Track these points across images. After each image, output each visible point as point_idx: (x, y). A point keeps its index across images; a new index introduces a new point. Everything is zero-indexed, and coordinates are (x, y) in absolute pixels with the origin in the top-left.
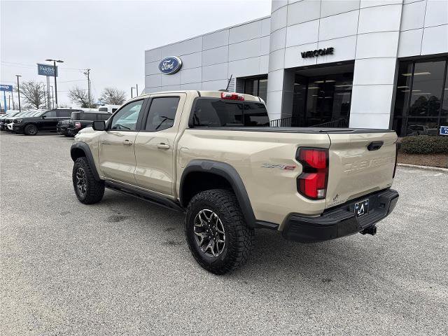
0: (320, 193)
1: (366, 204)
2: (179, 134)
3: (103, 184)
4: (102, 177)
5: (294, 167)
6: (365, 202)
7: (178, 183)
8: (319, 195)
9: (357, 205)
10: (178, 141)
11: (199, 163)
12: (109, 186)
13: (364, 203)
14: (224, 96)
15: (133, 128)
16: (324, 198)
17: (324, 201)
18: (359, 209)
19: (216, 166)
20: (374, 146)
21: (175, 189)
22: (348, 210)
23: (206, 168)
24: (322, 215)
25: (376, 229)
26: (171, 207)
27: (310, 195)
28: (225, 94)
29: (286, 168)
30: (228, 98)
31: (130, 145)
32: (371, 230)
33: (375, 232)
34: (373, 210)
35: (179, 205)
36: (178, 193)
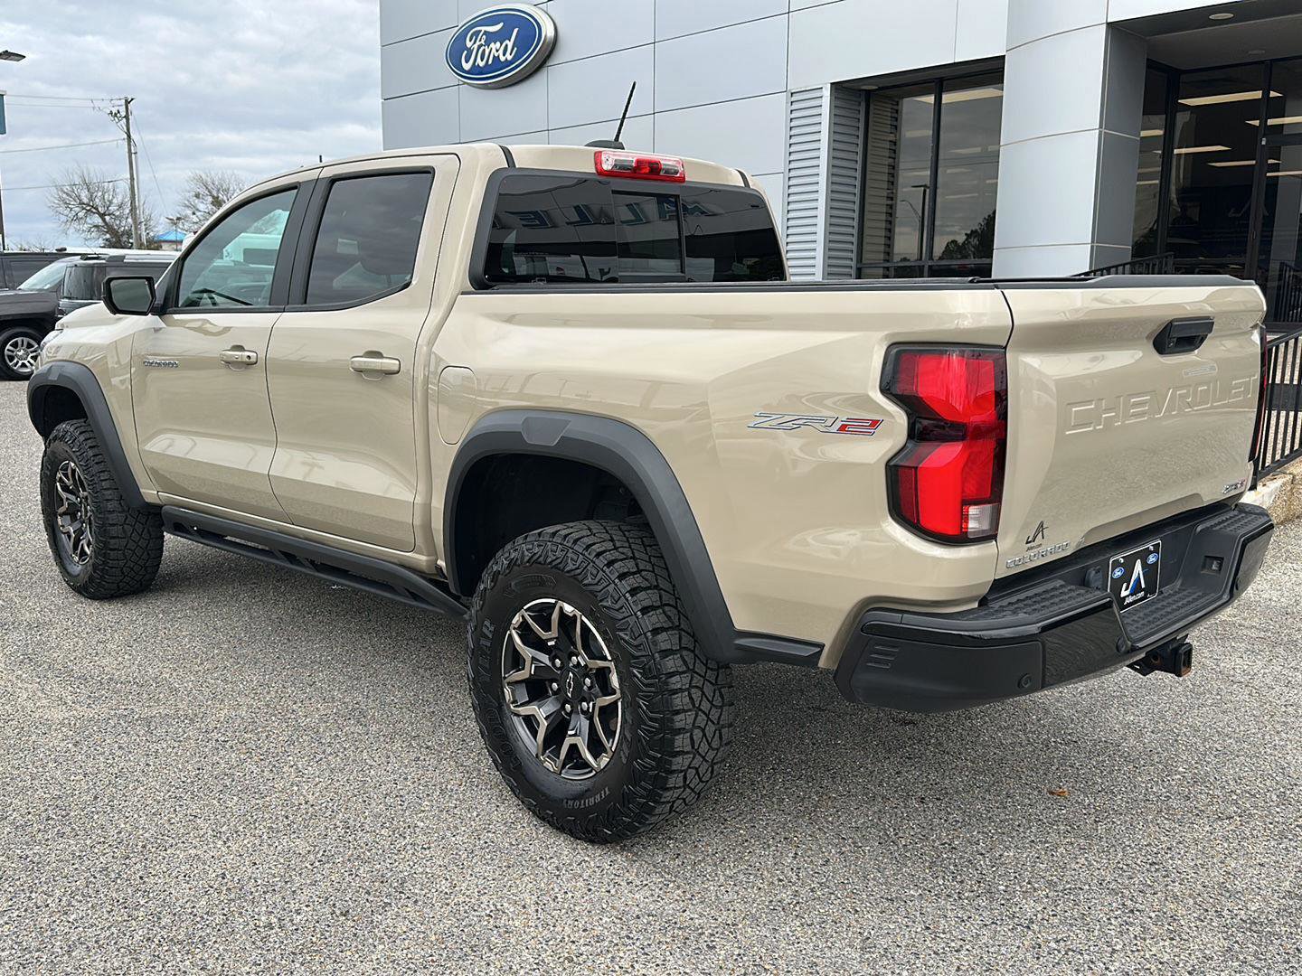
0: (976, 519)
1: (1152, 559)
2: (435, 316)
3: (156, 519)
4: (150, 493)
5: (875, 423)
6: (1148, 552)
7: (438, 504)
8: (972, 525)
9: (1116, 564)
10: (431, 342)
11: (514, 422)
12: (180, 528)
13: (1144, 555)
14: (607, 166)
15: (260, 301)
16: (989, 536)
17: (989, 549)
18: (1127, 577)
19: (577, 430)
20: (1176, 335)
21: (427, 526)
22: (1084, 582)
23: (542, 440)
24: (983, 602)
25: (1189, 653)
26: (415, 597)
27: (938, 527)
28: (609, 160)
29: (843, 428)
30: (622, 171)
31: (249, 364)
32: (1173, 658)
33: (1188, 664)
34: (1178, 583)
35: (443, 587)
36: (439, 539)
